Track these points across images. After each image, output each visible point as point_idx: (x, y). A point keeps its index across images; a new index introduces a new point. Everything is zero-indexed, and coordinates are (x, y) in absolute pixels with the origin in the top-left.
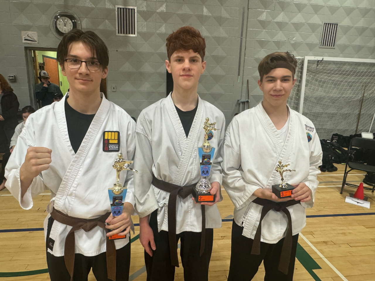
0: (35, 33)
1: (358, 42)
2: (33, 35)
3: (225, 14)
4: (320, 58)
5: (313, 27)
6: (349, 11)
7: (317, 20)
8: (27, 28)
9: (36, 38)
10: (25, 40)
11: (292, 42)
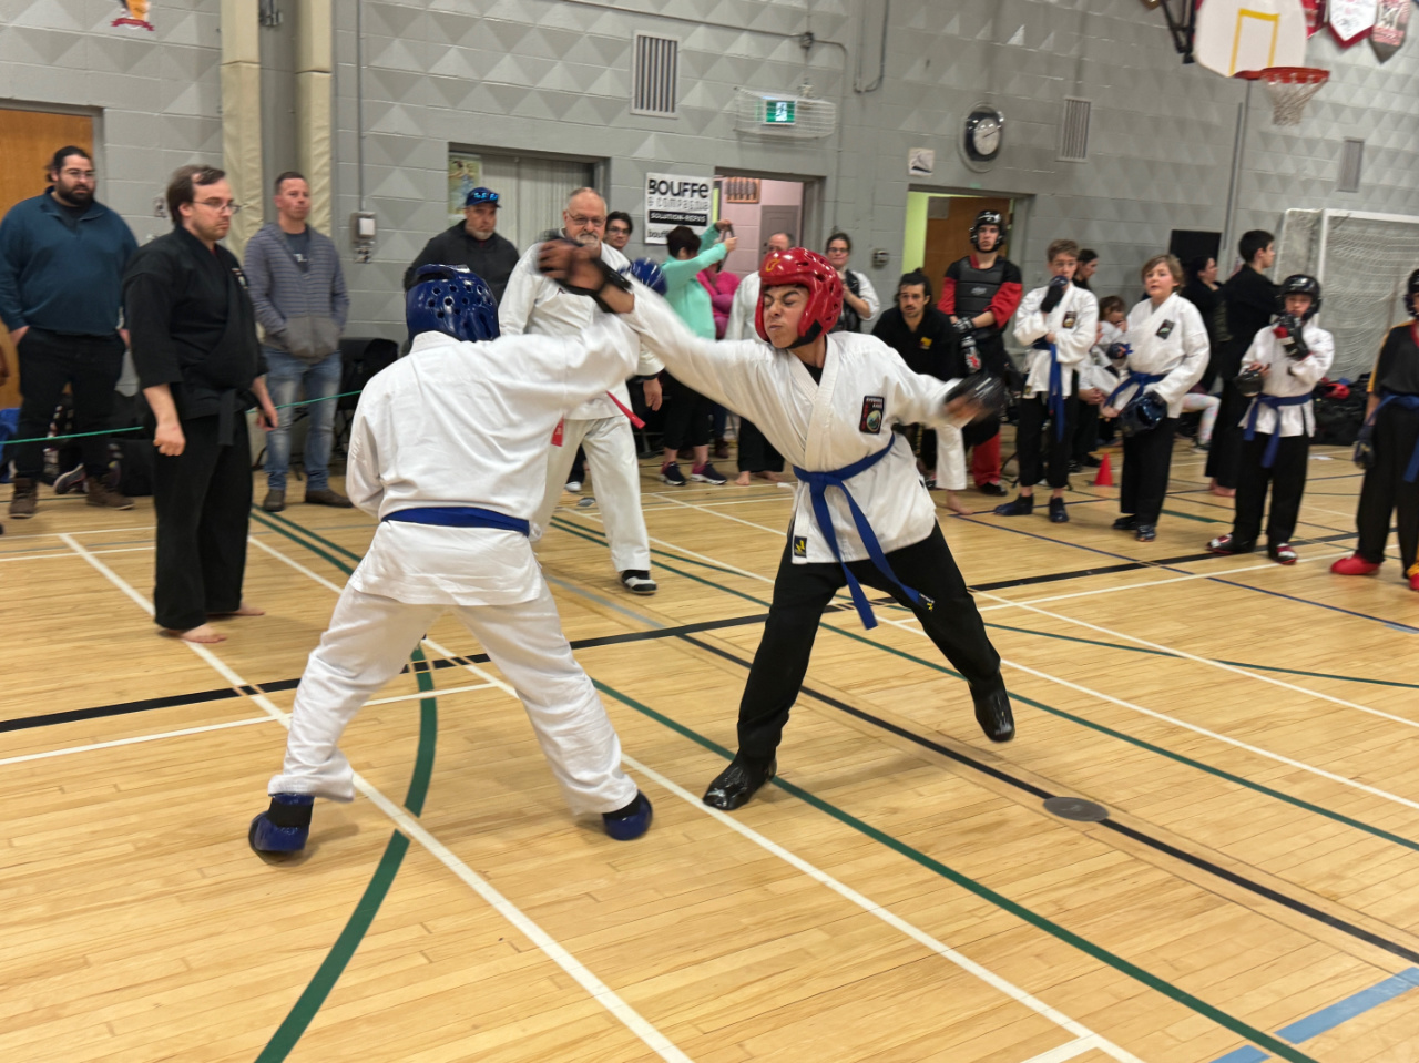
0: (931, 151)
1: (1387, 180)
2: (927, 155)
3: (1215, 118)
4: (1342, 213)
5: (1331, 145)
6: (1379, 116)
7: (1336, 134)
8: (920, 142)
9: (930, 165)
10: (915, 168)
11: (1303, 178)
